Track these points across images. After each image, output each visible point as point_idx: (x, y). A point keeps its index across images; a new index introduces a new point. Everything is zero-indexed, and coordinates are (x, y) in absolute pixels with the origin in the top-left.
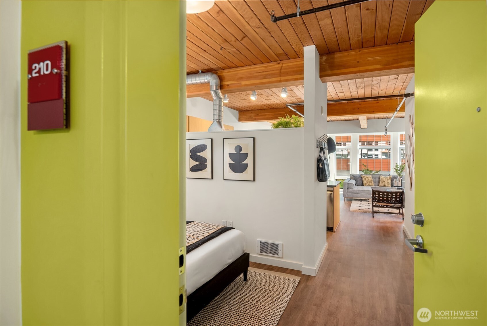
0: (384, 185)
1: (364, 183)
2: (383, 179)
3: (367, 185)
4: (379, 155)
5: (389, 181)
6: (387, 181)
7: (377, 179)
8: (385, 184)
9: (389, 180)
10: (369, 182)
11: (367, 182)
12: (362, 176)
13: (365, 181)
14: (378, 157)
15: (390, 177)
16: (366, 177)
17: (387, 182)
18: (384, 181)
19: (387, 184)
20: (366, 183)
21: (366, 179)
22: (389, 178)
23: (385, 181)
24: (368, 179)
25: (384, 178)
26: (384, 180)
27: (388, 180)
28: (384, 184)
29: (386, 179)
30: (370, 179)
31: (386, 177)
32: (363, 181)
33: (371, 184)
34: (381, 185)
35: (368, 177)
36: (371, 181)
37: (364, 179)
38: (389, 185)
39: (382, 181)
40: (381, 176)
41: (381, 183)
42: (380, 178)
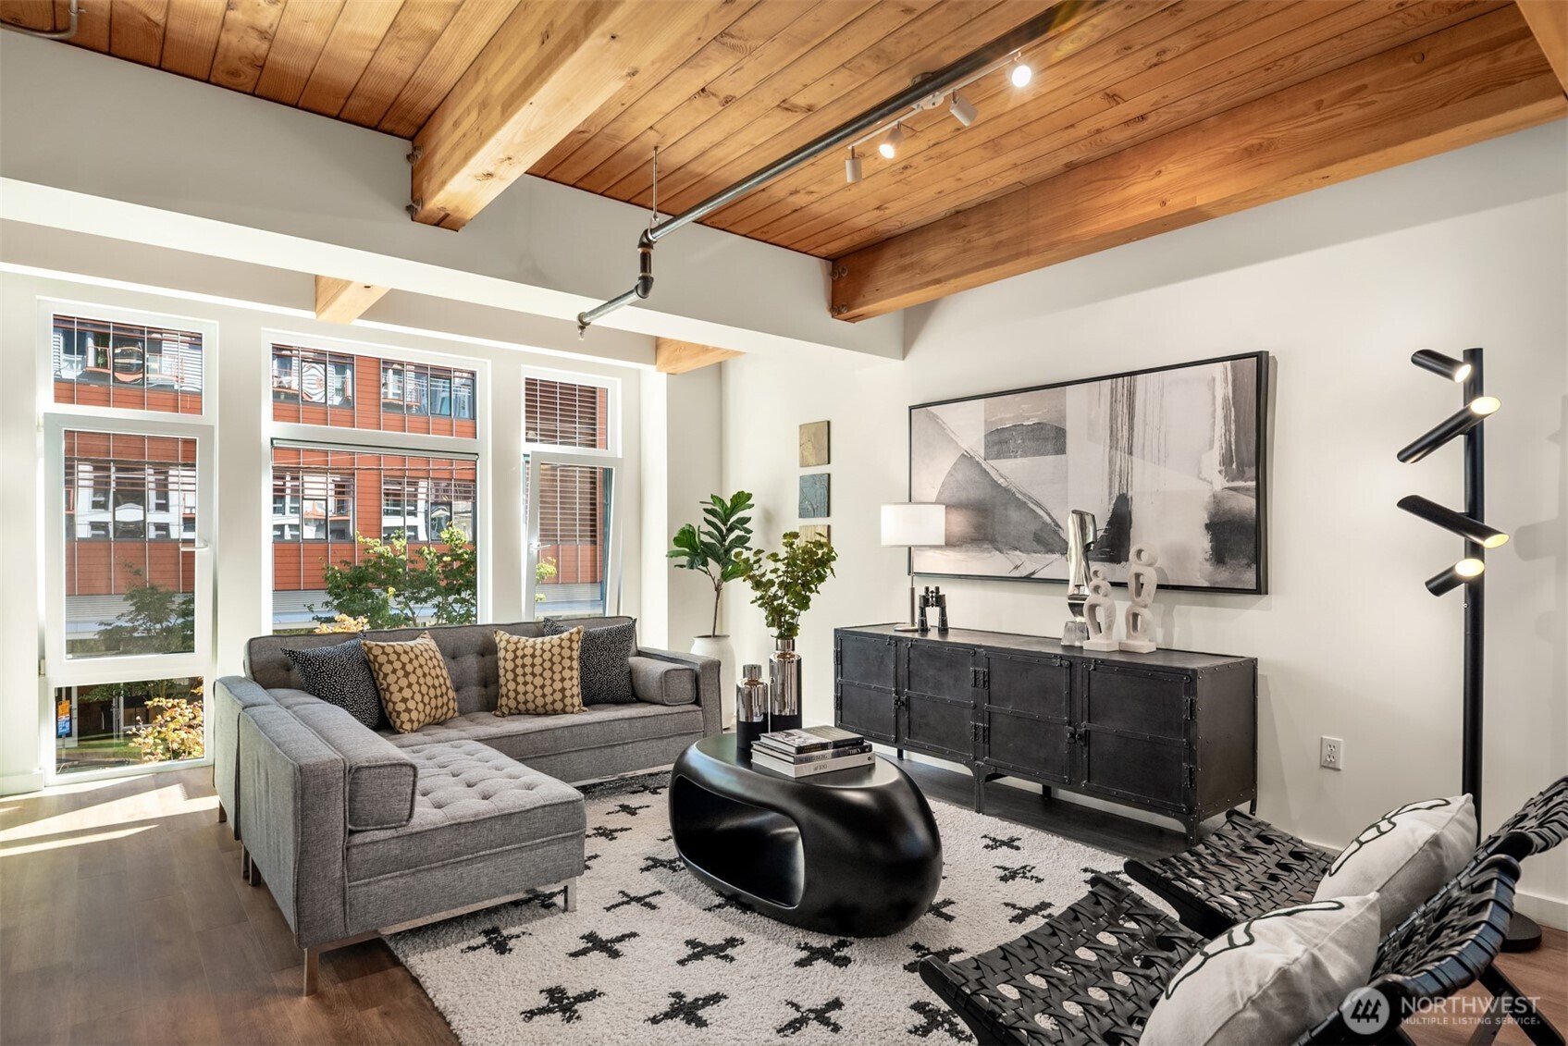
0: (540, 702)
1: (400, 707)
2: (528, 661)
3: (422, 718)
4: (171, 527)
5: (571, 668)
6: (557, 668)
7: (471, 663)
8: (548, 690)
9: (571, 658)
10: (432, 692)
11: (418, 697)
12: (377, 651)
13: (407, 693)
14: (168, 535)
15: (575, 637)
16: (405, 658)
17: (557, 677)
18: (538, 670)
19: (563, 690)
20: (411, 705)
21: (409, 668)
22: (566, 644)
23: (547, 674)
24: (419, 672)
25: (529, 651)
26: (538, 661)
27: (567, 663)
28: (538, 692)
29: (547, 656)
30: (434, 667)
31: (543, 643)
32: (387, 689)
33: (445, 708)
34: (512, 704)
35: (419, 653)
36: (440, 686)
37: (394, 671)
38: (572, 696)
39: (519, 671)
40: (502, 638)
41: (511, 685)
42: (501, 654)
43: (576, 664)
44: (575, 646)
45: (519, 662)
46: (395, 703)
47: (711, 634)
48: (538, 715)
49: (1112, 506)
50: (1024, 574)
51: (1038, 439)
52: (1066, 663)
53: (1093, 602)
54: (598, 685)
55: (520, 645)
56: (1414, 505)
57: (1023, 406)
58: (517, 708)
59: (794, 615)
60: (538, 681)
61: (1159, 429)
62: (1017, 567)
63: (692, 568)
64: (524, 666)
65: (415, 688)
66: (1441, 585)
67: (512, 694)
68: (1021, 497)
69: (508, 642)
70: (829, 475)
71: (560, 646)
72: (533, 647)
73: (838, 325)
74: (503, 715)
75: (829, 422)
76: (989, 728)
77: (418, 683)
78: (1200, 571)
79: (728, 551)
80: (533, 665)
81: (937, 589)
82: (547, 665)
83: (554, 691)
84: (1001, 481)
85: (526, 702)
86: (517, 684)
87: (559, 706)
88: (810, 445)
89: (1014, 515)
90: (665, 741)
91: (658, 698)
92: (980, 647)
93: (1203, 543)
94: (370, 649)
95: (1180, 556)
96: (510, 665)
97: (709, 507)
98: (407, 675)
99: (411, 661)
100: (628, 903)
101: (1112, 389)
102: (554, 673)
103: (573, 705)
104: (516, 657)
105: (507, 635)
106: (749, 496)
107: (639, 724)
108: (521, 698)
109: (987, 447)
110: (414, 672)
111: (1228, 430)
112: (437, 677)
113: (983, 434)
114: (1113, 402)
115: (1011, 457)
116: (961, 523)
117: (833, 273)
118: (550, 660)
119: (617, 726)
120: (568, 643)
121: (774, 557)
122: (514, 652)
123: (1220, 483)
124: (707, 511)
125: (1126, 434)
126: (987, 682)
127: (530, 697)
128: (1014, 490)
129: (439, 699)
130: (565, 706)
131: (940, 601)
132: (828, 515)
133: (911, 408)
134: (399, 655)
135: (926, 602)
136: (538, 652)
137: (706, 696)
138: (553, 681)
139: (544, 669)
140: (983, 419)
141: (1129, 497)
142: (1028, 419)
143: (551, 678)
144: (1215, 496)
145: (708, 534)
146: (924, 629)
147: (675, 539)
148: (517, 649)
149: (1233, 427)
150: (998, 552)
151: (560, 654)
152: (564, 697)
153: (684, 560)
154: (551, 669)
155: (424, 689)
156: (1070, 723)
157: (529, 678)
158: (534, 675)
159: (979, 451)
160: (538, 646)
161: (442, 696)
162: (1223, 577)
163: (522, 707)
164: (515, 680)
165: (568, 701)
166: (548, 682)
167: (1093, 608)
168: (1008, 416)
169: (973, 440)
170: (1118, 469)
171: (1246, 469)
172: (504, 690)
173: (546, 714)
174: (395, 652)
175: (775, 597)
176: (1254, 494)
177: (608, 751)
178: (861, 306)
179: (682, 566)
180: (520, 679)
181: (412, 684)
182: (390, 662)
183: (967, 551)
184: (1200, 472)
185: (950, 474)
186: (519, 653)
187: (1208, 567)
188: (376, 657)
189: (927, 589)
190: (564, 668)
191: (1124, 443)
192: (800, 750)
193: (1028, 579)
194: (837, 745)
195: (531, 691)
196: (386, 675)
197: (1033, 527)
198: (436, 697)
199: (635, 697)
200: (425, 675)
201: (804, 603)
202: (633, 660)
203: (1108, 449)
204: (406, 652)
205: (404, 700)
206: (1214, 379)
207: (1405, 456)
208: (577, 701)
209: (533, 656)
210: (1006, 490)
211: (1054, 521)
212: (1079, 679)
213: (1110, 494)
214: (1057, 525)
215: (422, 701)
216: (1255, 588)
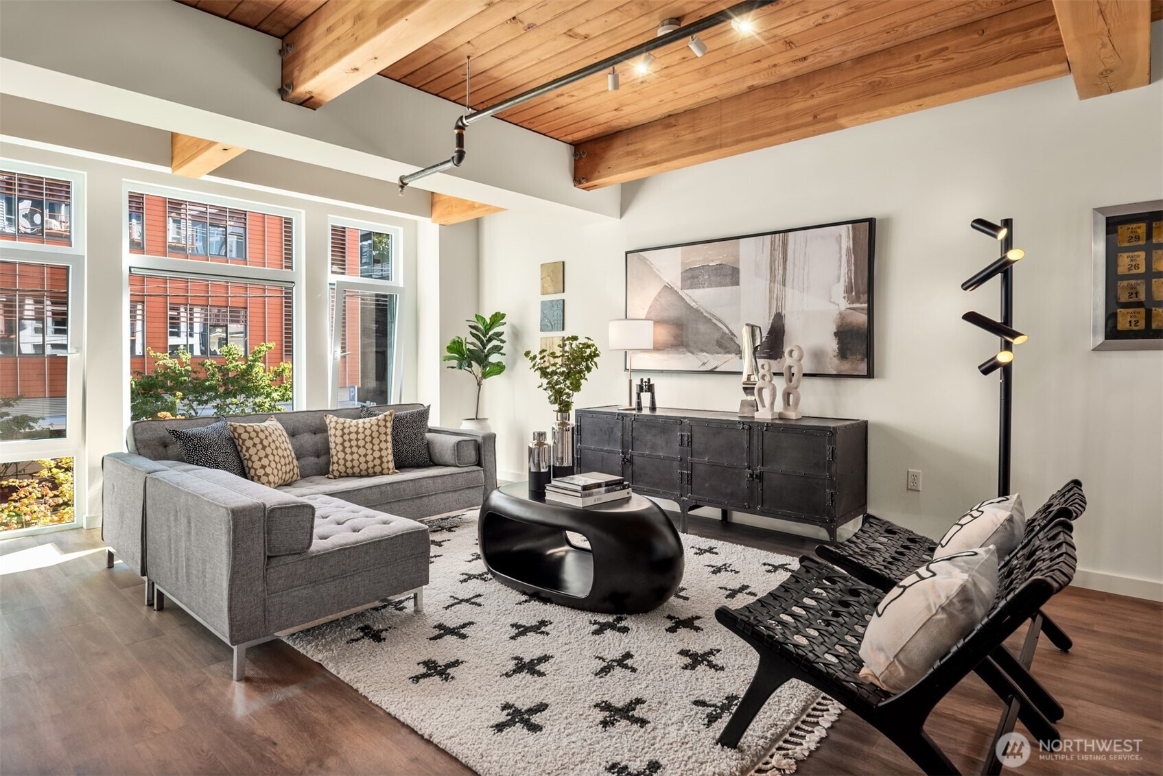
0: (363, 467)
5: (386, 441)
6: (376, 441)
7: (308, 439)
8: (370, 458)
9: (386, 434)
10: (283, 461)
11: (273, 465)
12: (240, 430)
13: (265, 461)
15: (389, 418)
16: (262, 435)
17: (376, 448)
18: (361, 443)
19: (381, 458)
20: (268, 470)
21: (266, 443)
22: (381, 423)
23: (369, 446)
25: (353, 429)
26: (361, 436)
27: (383, 437)
28: (362, 459)
29: (368, 432)
30: (283, 442)
31: (364, 423)
32: (250, 459)
33: (292, 473)
34: (342, 469)
35: (271, 432)
36: (288, 456)
37: (255, 445)
38: (388, 462)
39: (347, 444)
40: (331, 420)
41: (341, 455)
42: (331, 432)
43: (389, 438)
44: (389, 425)
45: (346, 437)
46: (256, 470)
47: (474, 417)
48: (362, 476)
49: (771, 321)
50: (709, 369)
51: (720, 276)
52: (746, 427)
53: (761, 386)
54: (405, 454)
55: (347, 425)
56: (972, 317)
57: (709, 252)
58: (345, 472)
59: (569, 395)
60: (362, 451)
61: (803, 269)
62: (704, 364)
63: (460, 368)
64: (350, 440)
65: (271, 457)
66: (987, 369)
67: (342, 462)
68: (707, 315)
69: (337, 423)
70: (564, 301)
71: (377, 425)
72: (357, 426)
73: (578, 191)
74: (335, 478)
75: (563, 263)
76: (691, 473)
77: (272, 454)
78: (833, 364)
79: (487, 356)
80: (357, 440)
81: (649, 379)
82: (368, 439)
83: (375, 458)
84: (693, 304)
85: (353, 467)
86: (346, 454)
87: (378, 469)
88: (549, 279)
89: (702, 328)
90: (458, 493)
91: (452, 462)
92: (685, 418)
93: (832, 345)
94: (235, 429)
95: (818, 355)
96: (339, 440)
97: (473, 324)
98: (264, 448)
99: (266, 438)
100: (458, 603)
101: (772, 241)
102: (373, 445)
103: (388, 469)
104: (344, 434)
105: (335, 418)
106: (503, 316)
107: (439, 480)
108: (349, 464)
109: (682, 281)
110: (269, 446)
111: (849, 270)
112: (285, 449)
113: (680, 272)
114: (773, 250)
115: (700, 288)
116: (664, 334)
117: (575, 154)
118: (371, 435)
119: (424, 482)
120: (384, 423)
121: (553, 355)
122: (342, 430)
123: (844, 305)
124: (471, 327)
125: (781, 272)
126: (690, 442)
127: (356, 463)
128: (702, 310)
129: (288, 466)
130: (383, 469)
131: (650, 388)
132: (563, 329)
133: (627, 253)
134: (257, 433)
135: (641, 389)
136: (361, 430)
137: (486, 459)
138: (374, 451)
139: (366, 442)
140: (680, 261)
141: (783, 314)
142: (713, 261)
143: (372, 449)
144: (840, 314)
145: (472, 344)
146: (640, 408)
147: (448, 347)
148: (344, 428)
149: (853, 268)
150: (690, 354)
151: (378, 431)
152: (382, 462)
153: (455, 363)
154: (371, 442)
155: (277, 459)
156: (749, 468)
157: (355, 449)
158: (358, 447)
159: (677, 284)
160: (361, 425)
161: (289, 464)
162: (846, 367)
163: (349, 471)
164: (343, 451)
165: (385, 466)
166: (369, 452)
167: (760, 390)
168: (698, 259)
169: (673, 276)
170: (775, 296)
171: (861, 296)
172: (335, 459)
173: (368, 476)
174: (254, 431)
175: (557, 383)
176: (866, 312)
177: (417, 501)
178: (597, 179)
179: (453, 367)
180: (348, 450)
181: (268, 455)
182: (251, 438)
183: (668, 353)
184: (831, 298)
185: (656, 299)
186: (346, 431)
187: (836, 361)
188: (240, 434)
189: (642, 380)
190: (381, 441)
191: (779, 278)
192: (585, 488)
193: (712, 372)
194: (608, 484)
195: (356, 458)
196: (248, 449)
197: (717, 336)
198: (285, 465)
199: (432, 462)
200: (277, 448)
201: (576, 387)
202: (428, 435)
203: (768, 282)
204: (262, 431)
205: (263, 467)
206: (840, 236)
207: (967, 286)
208: (391, 465)
209: (357, 433)
210: (697, 311)
211: (730, 331)
212: (755, 437)
213: (770, 313)
214: (733, 334)
215: (276, 468)
216: (866, 374)
